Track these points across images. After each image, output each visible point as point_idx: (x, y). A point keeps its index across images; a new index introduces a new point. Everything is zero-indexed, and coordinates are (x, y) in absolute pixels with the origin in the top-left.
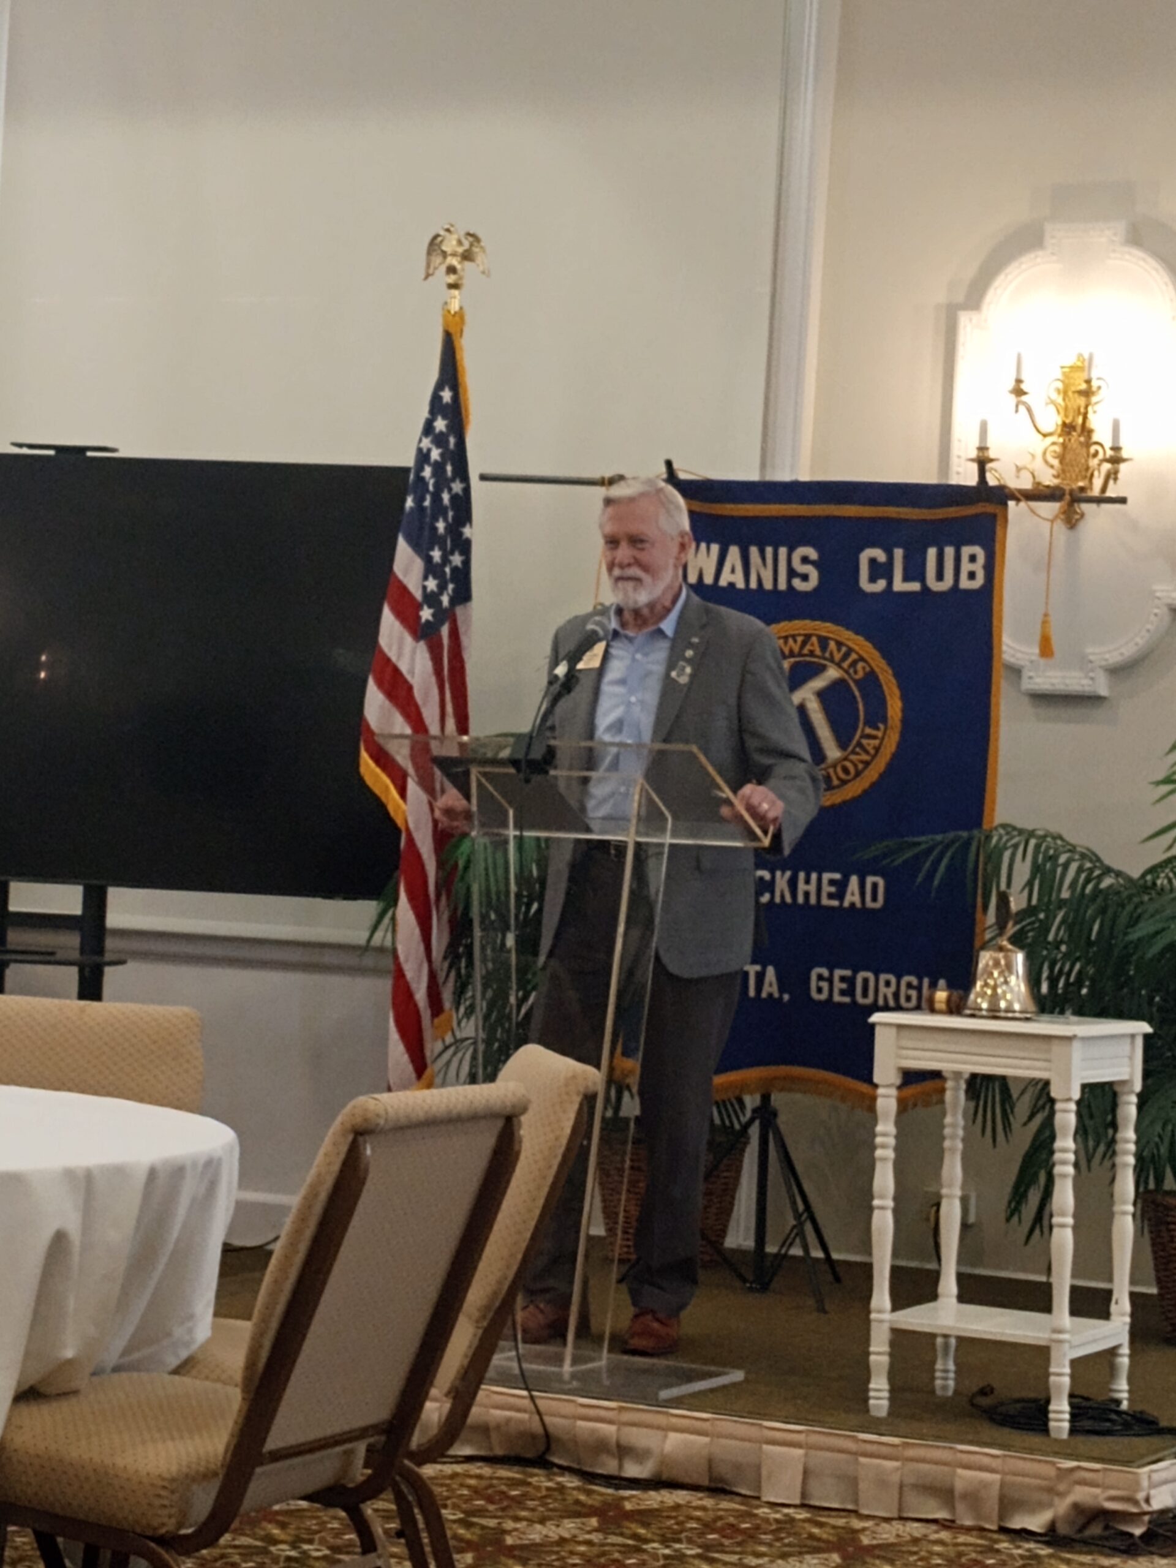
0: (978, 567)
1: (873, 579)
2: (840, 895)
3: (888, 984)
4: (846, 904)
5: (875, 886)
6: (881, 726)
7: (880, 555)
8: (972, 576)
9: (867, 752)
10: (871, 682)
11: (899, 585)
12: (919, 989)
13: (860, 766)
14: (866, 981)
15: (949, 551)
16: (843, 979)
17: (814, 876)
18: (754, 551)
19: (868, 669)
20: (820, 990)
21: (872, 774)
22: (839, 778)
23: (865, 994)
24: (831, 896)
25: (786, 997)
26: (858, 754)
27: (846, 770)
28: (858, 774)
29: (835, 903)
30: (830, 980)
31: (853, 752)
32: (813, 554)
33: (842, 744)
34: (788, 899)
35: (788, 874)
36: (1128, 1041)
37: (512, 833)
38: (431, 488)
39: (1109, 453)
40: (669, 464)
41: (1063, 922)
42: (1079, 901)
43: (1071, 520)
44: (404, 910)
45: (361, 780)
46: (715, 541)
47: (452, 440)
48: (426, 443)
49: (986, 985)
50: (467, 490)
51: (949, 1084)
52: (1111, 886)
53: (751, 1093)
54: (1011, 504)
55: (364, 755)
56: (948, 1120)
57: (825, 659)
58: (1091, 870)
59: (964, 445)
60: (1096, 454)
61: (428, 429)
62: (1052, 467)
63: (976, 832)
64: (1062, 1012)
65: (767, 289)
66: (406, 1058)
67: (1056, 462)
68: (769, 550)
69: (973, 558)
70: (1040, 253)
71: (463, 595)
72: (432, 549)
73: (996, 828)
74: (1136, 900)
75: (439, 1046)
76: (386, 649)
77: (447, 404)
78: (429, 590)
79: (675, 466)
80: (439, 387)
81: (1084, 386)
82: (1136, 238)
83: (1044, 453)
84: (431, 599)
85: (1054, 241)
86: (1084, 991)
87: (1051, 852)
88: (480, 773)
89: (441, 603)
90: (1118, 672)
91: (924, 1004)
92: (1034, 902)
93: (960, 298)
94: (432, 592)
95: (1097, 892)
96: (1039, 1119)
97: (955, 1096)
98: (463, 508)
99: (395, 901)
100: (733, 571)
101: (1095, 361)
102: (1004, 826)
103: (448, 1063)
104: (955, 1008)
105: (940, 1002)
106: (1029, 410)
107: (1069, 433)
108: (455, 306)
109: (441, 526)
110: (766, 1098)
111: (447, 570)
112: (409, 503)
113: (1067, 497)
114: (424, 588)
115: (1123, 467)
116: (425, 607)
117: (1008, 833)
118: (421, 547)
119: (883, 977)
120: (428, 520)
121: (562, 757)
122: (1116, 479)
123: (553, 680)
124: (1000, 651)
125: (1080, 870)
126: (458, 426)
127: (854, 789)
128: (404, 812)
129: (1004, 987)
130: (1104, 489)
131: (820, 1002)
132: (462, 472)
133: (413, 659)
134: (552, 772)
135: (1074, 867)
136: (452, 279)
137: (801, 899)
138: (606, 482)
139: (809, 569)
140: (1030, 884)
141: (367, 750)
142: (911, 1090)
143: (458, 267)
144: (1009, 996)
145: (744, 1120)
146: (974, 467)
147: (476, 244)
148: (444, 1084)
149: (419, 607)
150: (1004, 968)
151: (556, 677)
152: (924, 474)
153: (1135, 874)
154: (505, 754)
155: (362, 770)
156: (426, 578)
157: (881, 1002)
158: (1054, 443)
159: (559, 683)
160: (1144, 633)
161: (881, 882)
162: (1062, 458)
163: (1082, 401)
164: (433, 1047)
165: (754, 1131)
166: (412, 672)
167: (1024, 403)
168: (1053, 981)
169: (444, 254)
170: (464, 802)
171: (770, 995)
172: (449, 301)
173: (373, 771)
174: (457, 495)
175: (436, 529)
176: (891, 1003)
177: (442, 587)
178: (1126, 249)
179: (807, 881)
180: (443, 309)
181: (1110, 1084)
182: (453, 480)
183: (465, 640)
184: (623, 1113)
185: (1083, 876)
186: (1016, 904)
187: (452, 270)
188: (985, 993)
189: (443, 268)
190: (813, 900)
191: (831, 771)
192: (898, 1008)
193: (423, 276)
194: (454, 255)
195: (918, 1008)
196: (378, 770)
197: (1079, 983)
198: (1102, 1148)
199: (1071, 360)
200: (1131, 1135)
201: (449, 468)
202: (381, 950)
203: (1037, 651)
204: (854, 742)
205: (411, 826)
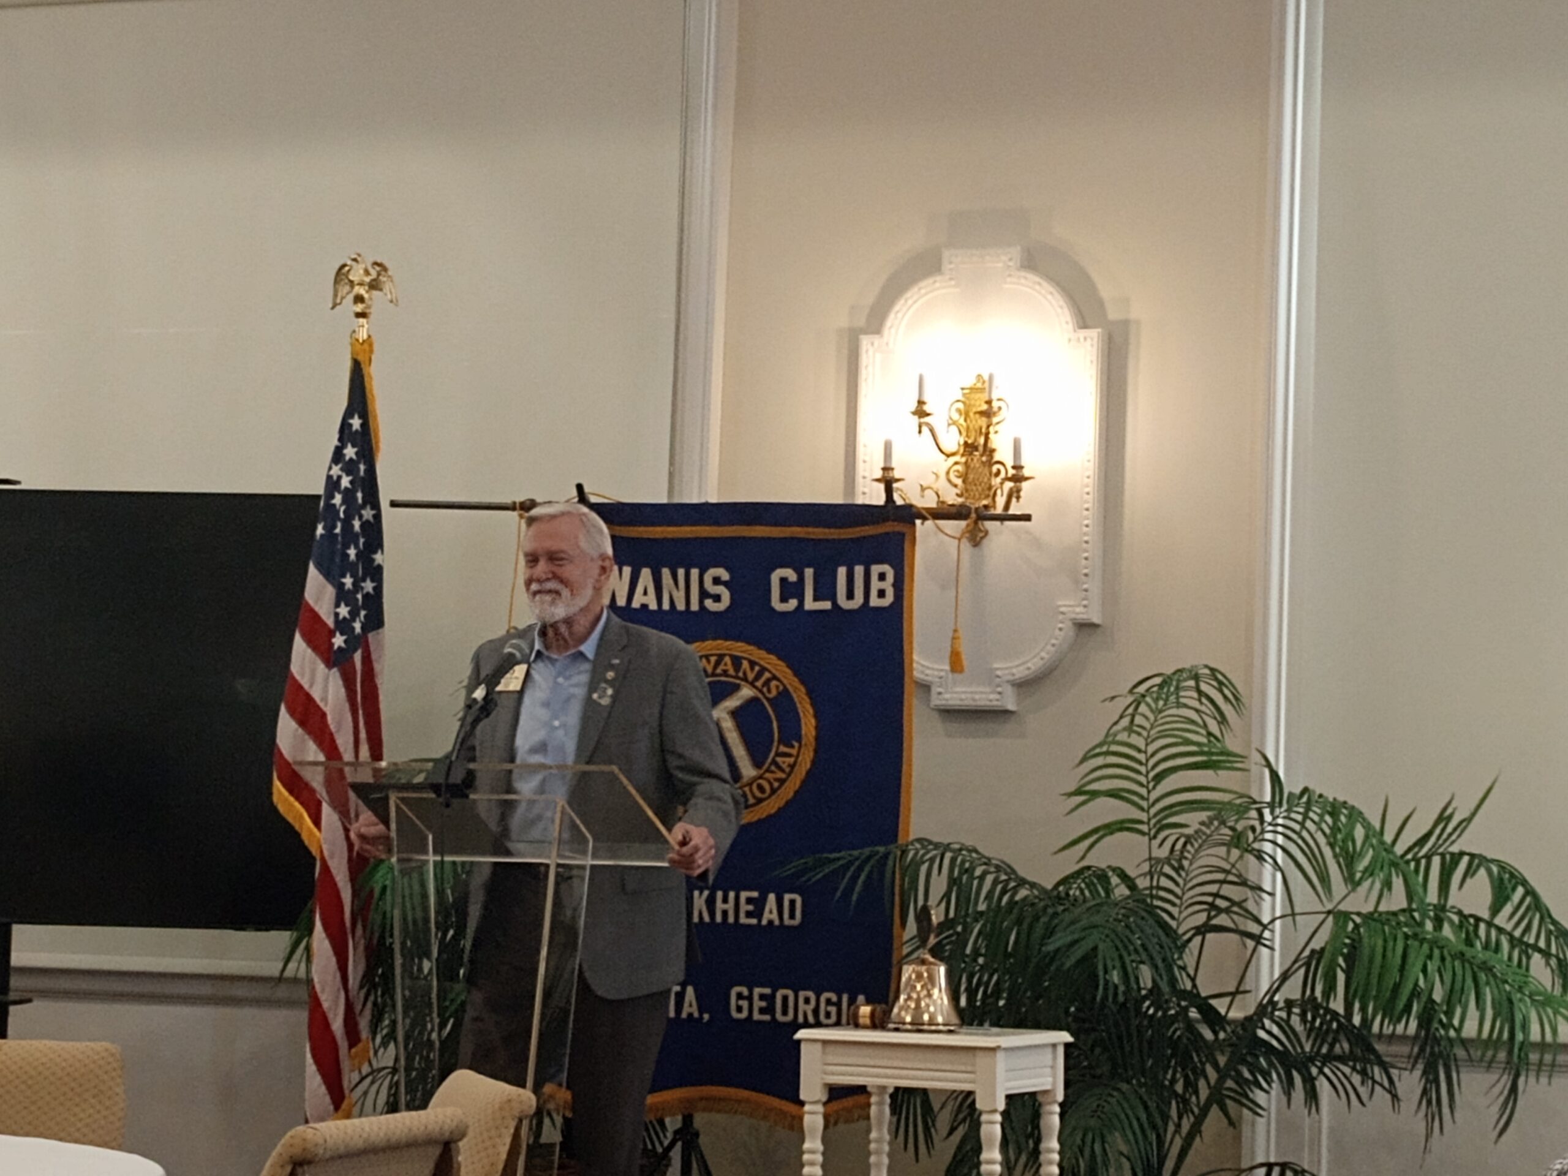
0: (888, 585)
1: (784, 599)
2: (758, 913)
3: (807, 1001)
4: (764, 922)
5: (792, 903)
6: (796, 744)
7: (791, 575)
8: (882, 594)
9: (782, 770)
10: (784, 701)
11: (810, 604)
12: (838, 1005)
13: (776, 784)
14: (785, 999)
15: (859, 570)
16: (762, 997)
17: (732, 895)
18: (666, 572)
19: (781, 688)
20: (739, 1009)
21: (788, 791)
22: (754, 797)
23: (785, 1012)
24: (749, 914)
25: (706, 1017)
26: (772, 772)
27: (761, 788)
28: (774, 791)
29: (754, 921)
30: (750, 998)
31: (768, 770)
32: (725, 576)
33: (757, 764)
34: (707, 919)
35: (706, 893)
36: (1049, 1050)
37: (432, 858)
38: (342, 515)
39: (1011, 472)
40: (580, 488)
41: (980, 933)
42: (996, 912)
43: (976, 538)
44: (320, 938)
45: (275, 809)
46: (628, 564)
47: (362, 467)
48: (336, 471)
49: (909, 998)
50: (378, 517)
51: (873, 1099)
52: (1025, 898)
53: (673, 1115)
54: (918, 522)
55: (277, 784)
56: (873, 1135)
57: (737, 677)
58: (1007, 882)
59: (869, 465)
60: (998, 473)
61: (338, 456)
62: (956, 486)
63: (892, 847)
64: (981, 1024)
65: (671, 316)
66: (323, 1089)
67: (959, 482)
68: (681, 572)
69: (882, 577)
70: (938, 278)
71: (375, 621)
72: (344, 576)
73: (912, 843)
74: (1050, 911)
75: (356, 1077)
76: (298, 677)
77: (357, 431)
78: (341, 617)
79: (587, 489)
80: (348, 414)
81: (985, 407)
82: (1031, 262)
83: (948, 473)
84: (343, 626)
85: (952, 266)
86: (1001, 1003)
87: (967, 865)
88: (398, 798)
89: (353, 629)
90: (1025, 685)
91: (844, 1020)
92: (952, 914)
93: (861, 322)
94: (345, 618)
95: (1012, 903)
96: (961, 1131)
97: (880, 1111)
98: (374, 535)
99: (310, 931)
100: (645, 593)
101: (996, 382)
102: (919, 840)
103: (365, 1093)
104: (879, 1023)
105: (864, 1017)
106: (932, 431)
107: (971, 454)
108: (363, 335)
109: (352, 552)
110: (688, 1119)
111: (359, 596)
112: (320, 530)
113: (973, 515)
114: (337, 615)
115: (1025, 485)
116: (338, 634)
117: (923, 847)
118: (331, 574)
119: (802, 994)
120: (339, 546)
121: (482, 780)
122: (1018, 498)
123: (470, 704)
124: (911, 669)
125: (996, 882)
126: (368, 453)
127: (771, 806)
128: (319, 841)
129: (927, 1000)
130: (1007, 506)
131: (738, 1021)
132: (372, 498)
133: (325, 689)
134: (472, 796)
135: (989, 879)
136: (359, 308)
137: (719, 918)
138: (518, 505)
139: (721, 590)
140: (947, 896)
141: (280, 779)
142: (836, 1105)
143: (366, 296)
144: (932, 1009)
145: (666, 1143)
146: (881, 487)
147: (383, 273)
148: (360, 1115)
149: (332, 634)
150: (926, 980)
151: (475, 700)
152: (831, 495)
153: (1049, 886)
154: (420, 779)
155: (275, 799)
156: (337, 605)
157: (801, 1019)
158: (956, 463)
159: (478, 706)
160: (1049, 647)
161: (799, 900)
162: (964, 477)
163: (983, 422)
164: (350, 1077)
165: (676, 1154)
166: (325, 699)
167: (927, 424)
168: (971, 993)
169: (352, 283)
170: (381, 827)
171: (690, 1015)
172: (357, 329)
173: (286, 800)
174: (368, 521)
175: (348, 556)
176: (811, 1019)
177: (354, 614)
178: (1023, 274)
179: (725, 900)
180: (351, 337)
181: (1033, 1095)
182: (363, 506)
183: (377, 667)
184: (543, 1140)
185: (999, 887)
186: (936, 917)
187: (359, 299)
188: (909, 1007)
189: (351, 297)
190: (731, 919)
191: (747, 789)
192: (818, 1024)
193: (331, 305)
194: (361, 284)
195: (838, 1024)
196: (292, 799)
197: (997, 994)
198: (1023, 1158)
199: (970, 382)
200: (1055, 1145)
201: (359, 495)
202: (295, 980)
203: (947, 667)
204: (769, 760)
205: (326, 853)
